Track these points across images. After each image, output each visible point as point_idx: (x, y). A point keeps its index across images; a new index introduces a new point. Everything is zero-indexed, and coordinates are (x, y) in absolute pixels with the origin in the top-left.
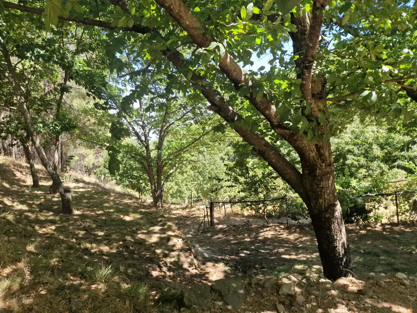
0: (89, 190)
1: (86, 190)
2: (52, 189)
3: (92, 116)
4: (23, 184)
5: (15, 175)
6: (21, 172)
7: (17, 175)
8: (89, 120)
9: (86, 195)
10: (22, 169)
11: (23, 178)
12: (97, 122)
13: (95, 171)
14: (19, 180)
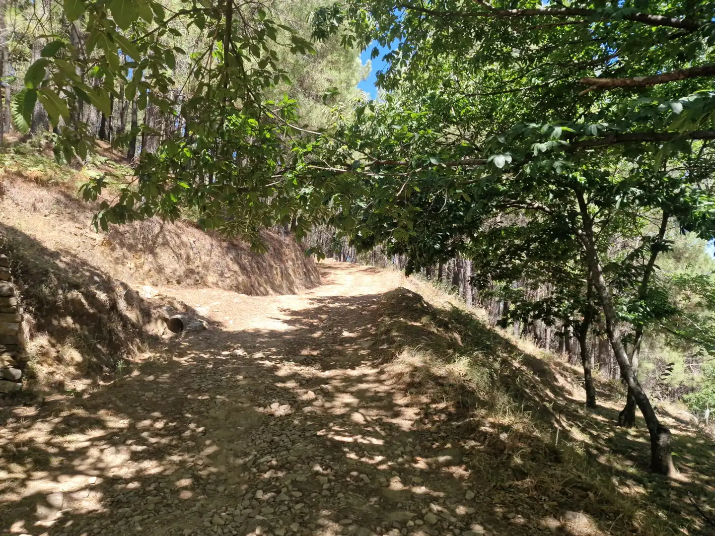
0: (689, 436)
1: (684, 433)
2: (623, 417)
3: (694, 290)
4: (568, 396)
5: (556, 380)
6: (566, 377)
7: (559, 380)
8: (688, 298)
9: (689, 445)
10: (565, 373)
11: (568, 387)
12: (704, 302)
13: (686, 397)
14: (562, 389)
